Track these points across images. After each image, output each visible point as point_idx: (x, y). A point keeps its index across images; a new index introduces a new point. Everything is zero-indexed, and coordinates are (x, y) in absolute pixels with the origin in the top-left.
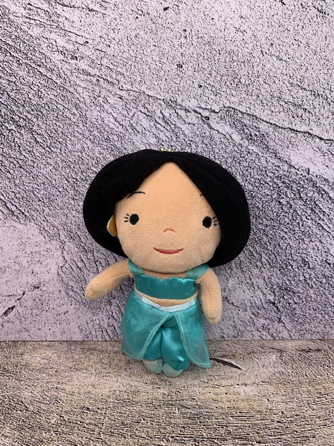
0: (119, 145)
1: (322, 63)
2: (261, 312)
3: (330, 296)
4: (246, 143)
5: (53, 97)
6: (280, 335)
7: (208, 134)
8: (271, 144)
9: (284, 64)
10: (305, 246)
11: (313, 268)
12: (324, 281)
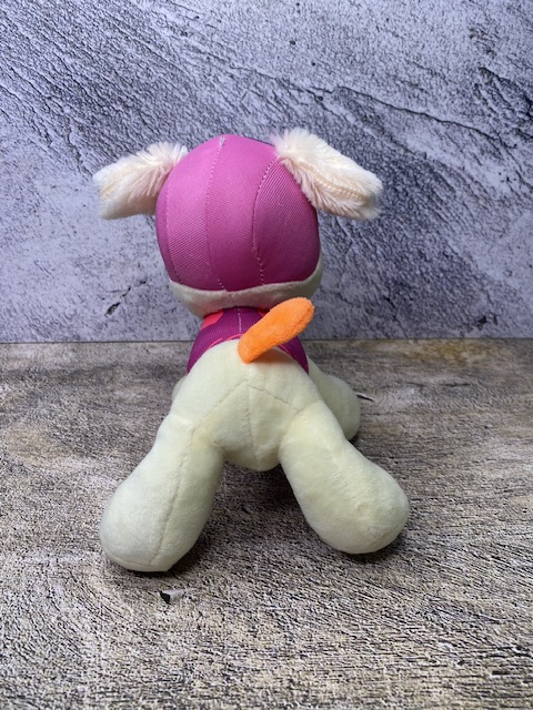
0: (229, 126)
1: (439, 39)
2: (376, 308)
3: (447, 292)
4: (361, 125)
5: (162, 76)
6: (396, 334)
7: (321, 114)
8: (387, 125)
9: (400, 40)
10: (421, 237)
11: (430, 261)
12: (441, 275)
